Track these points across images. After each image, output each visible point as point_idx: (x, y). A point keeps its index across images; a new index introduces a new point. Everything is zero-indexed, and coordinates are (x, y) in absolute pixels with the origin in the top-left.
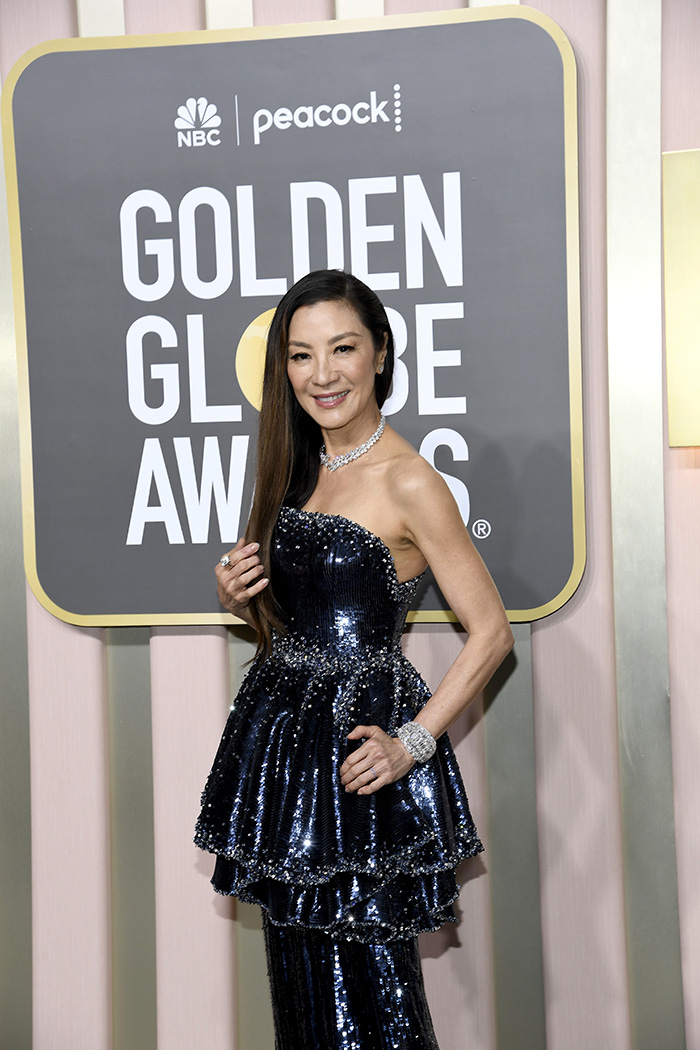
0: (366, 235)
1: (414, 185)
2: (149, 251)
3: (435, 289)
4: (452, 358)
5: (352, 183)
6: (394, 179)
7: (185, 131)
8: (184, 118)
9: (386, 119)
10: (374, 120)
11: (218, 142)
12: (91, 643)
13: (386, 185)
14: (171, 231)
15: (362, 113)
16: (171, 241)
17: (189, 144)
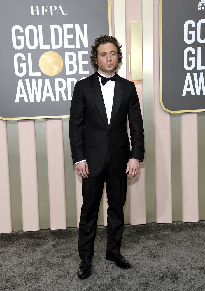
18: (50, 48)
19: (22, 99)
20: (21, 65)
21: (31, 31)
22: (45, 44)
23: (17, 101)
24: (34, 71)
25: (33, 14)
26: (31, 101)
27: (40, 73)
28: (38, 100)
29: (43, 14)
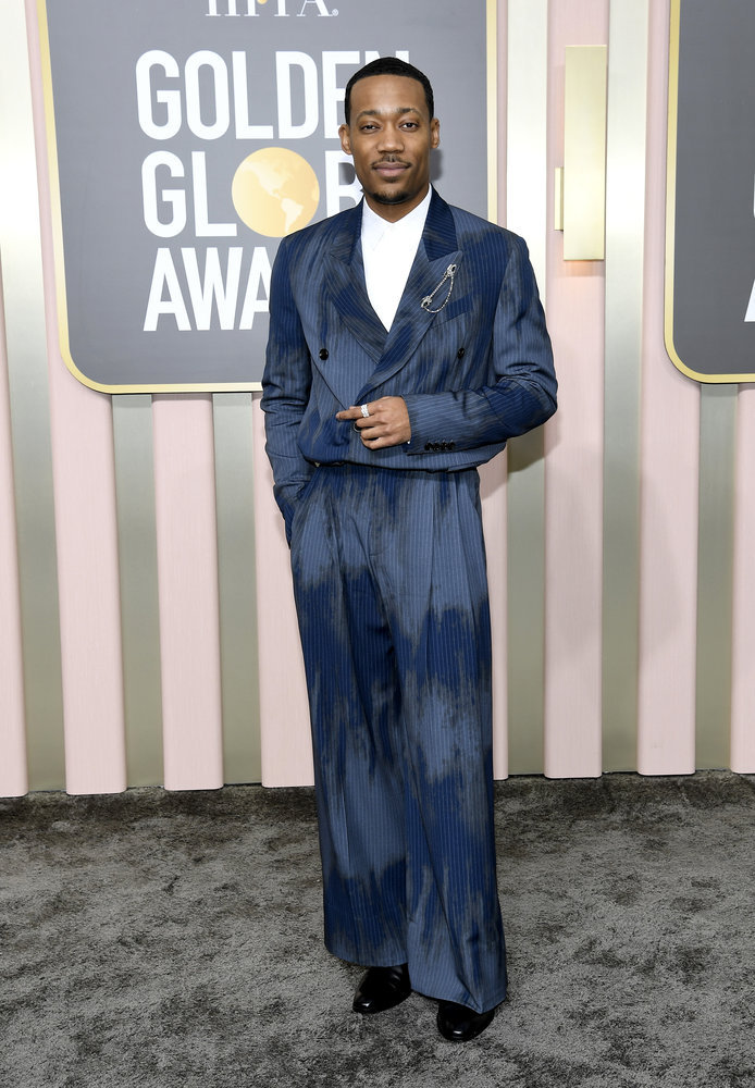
18: (272, 137)
19: (167, 320)
20: (168, 195)
21: (206, 73)
22: (253, 121)
23: (150, 324)
24: (213, 218)
25: (213, 11)
26: (200, 328)
27: (235, 225)
28: (227, 323)
29: (252, 12)
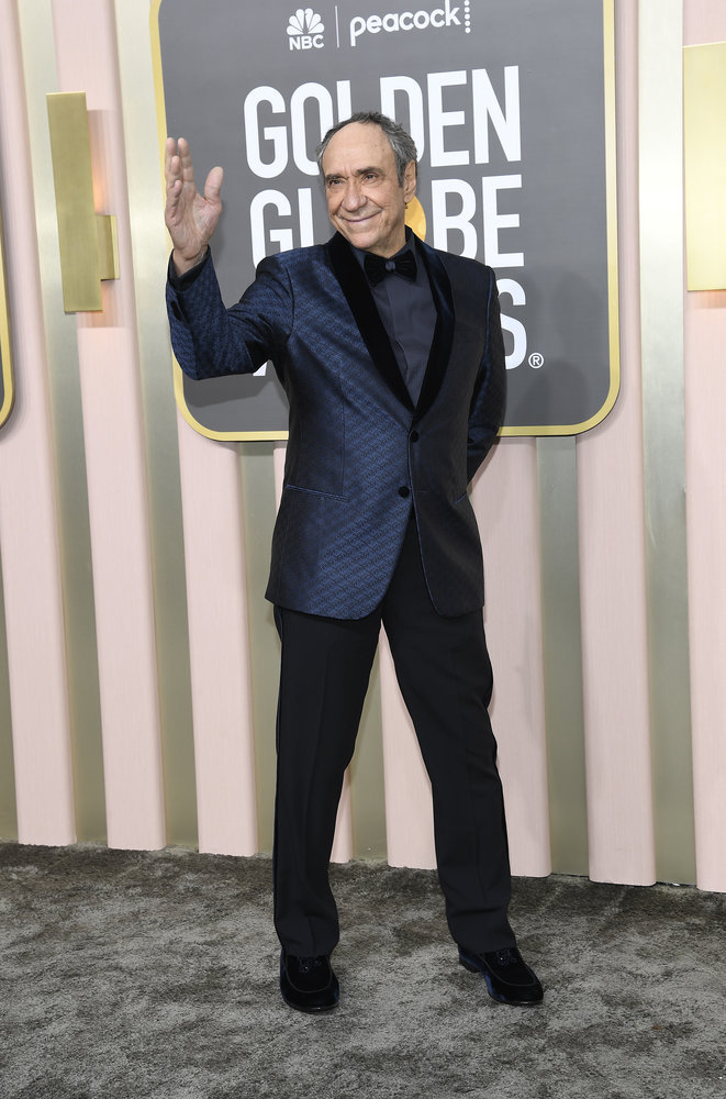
0: (442, 119)
1: (481, 78)
2: (267, 137)
3: (498, 164)
4: (512, 221)
5: (430, 77)
6: (465, 72)
7: (295, 37)
8: (295, 25)
9: (457, 22)
10: (448, 24)
11: (322, 45)
12: (227, 455)
13: (458, 78)
14: (284, 120)
15: (438, 18)
16: (285, 128)
17: (298, 48)
